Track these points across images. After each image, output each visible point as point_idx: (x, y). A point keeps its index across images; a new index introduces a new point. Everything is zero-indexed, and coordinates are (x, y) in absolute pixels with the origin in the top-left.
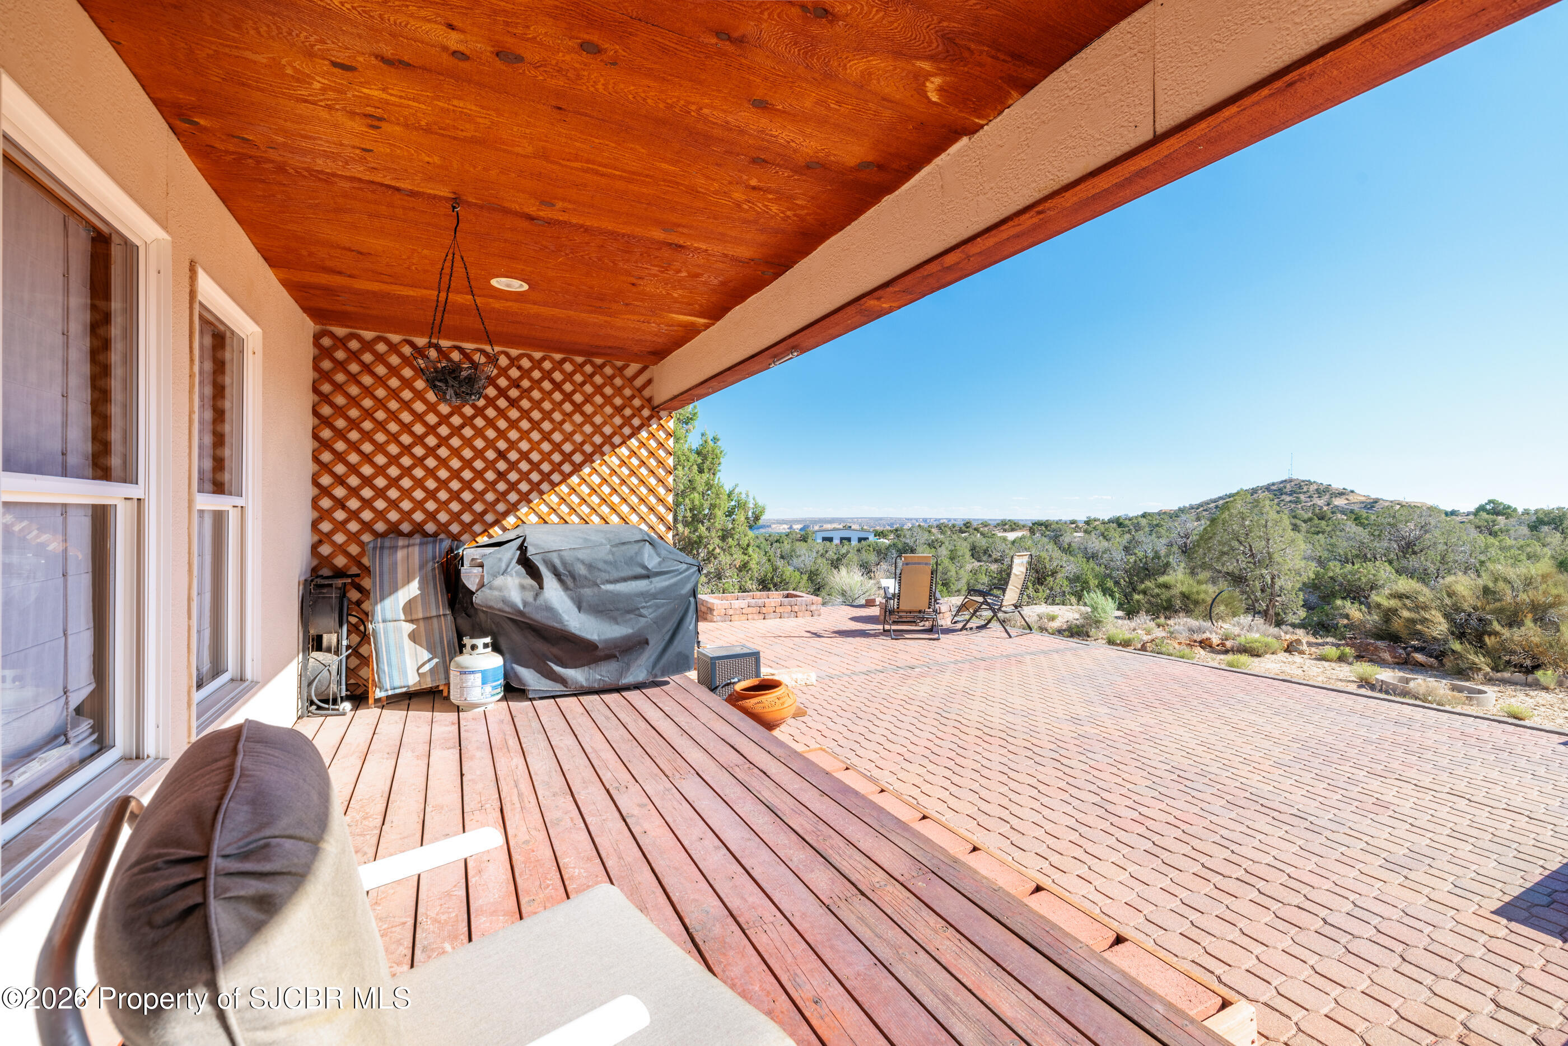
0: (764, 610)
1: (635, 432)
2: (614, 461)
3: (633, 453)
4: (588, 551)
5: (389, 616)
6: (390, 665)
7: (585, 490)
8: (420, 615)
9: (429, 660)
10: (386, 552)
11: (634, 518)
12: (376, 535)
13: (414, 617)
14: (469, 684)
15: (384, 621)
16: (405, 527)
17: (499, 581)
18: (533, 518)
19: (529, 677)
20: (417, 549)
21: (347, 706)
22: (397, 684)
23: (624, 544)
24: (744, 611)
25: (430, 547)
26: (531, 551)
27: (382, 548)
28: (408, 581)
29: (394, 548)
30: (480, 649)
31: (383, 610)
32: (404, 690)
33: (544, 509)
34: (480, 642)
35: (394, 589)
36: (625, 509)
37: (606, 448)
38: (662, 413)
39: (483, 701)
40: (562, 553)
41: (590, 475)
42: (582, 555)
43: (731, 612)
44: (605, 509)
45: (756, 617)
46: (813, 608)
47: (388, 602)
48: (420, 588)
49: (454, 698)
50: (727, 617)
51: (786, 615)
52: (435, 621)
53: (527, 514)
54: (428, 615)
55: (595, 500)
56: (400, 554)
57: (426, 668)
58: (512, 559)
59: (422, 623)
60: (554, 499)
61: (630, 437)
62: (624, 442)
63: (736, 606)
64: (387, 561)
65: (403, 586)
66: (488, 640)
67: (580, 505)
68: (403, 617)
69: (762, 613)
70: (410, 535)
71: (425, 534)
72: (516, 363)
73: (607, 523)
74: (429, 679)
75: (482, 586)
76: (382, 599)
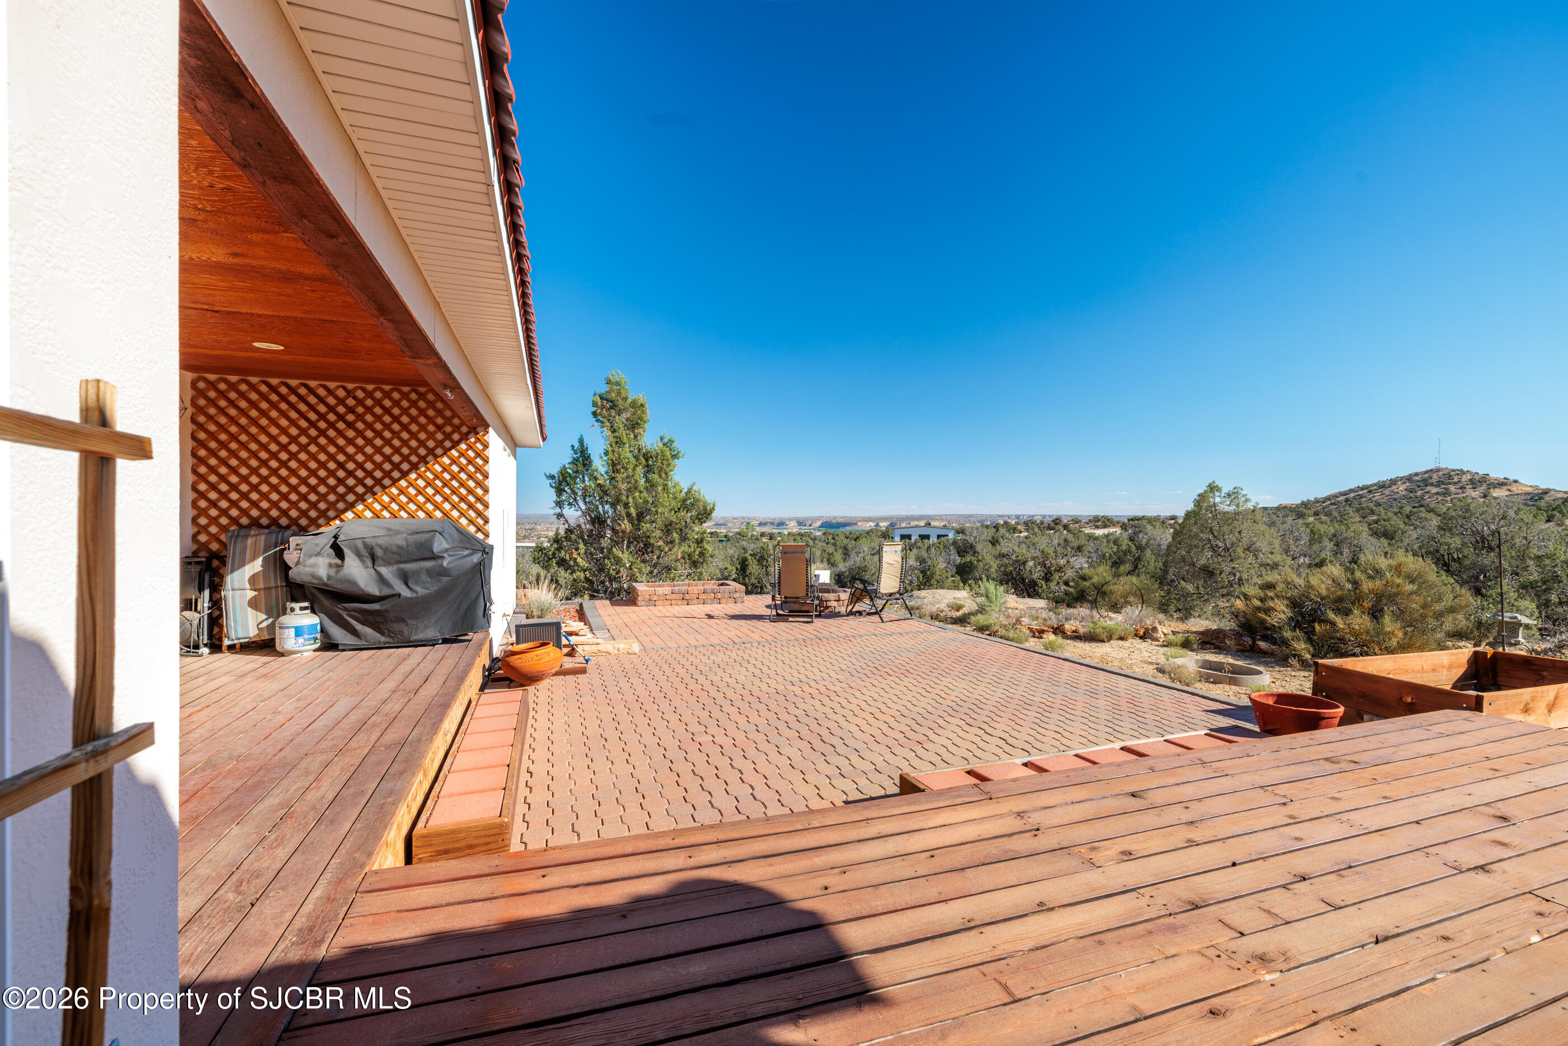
0: (687, 597)
1: (455, 445)
2: (438, 468)
3: (454, 462)
4: (387, 538)
5: (236, 586)
6: (235, 621)
7: (412, 491)
8: (262, 586)
9: (267, 619)
10: (240, 539)
11: (455, 514)
12: (241, 526)
13: (257, 587)
14: (285, 636)
15: (233, 590)
16: (264, 521)
17: (313, 560)
18: (368, 514)
19: (338, 634)
20: (263, 537)
21: (205, 650)
22: (240, 635)
23: (417, 533)
24: (667, 597)
25: (274, 536)
26: (342, 538)
27: (237, 536)
28: (254, 558)
29: (247, 536)
30: (297, 611)
31: (232, 581)
32: (247, 640)
33: (377, 506)
34: (297, 606)
35: (242, 564)
36: (447, 506)
37: (430, 458)
38: (479, 429)
39: (296, 649)
40: (365, 540)
41: (416, 479)
42: (380, 541)
43: (655, 598)
44: (430, 507)
45: (679, 602)
46: (737, 595)
47: (236, 574)
48: (262, 566)
49: (278, 648)
50: (651, 602)
51: (709, 602)
52: (273, 590)
53: (363, 510)
54: (268, 586)
55: (421, 499)
56: (250, 541)
57: (264, 625)
58: (326, 544)
59: (262, 592)
60: (386, 499)
61: (450, 449)
62: (445, 454)
63: (660, 593)
64: (239, 546)
65: (249, 562)
66: (306, 604)
67: (408, 503)
68: (248, 586)
69: (685, 599)
70: (268, 527)
71: (280, 526)
72: (351, 394)
73: (431, 517)
74: (265, 633)
75: (298, 563)
76: (232, 571)
